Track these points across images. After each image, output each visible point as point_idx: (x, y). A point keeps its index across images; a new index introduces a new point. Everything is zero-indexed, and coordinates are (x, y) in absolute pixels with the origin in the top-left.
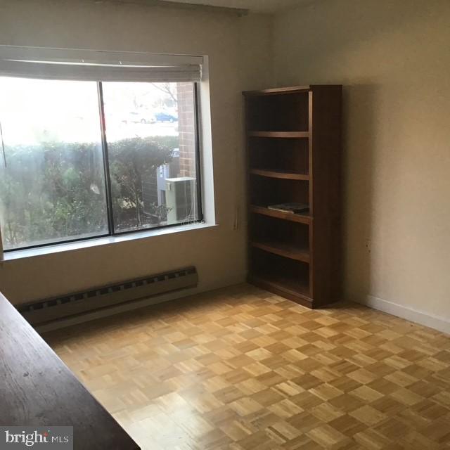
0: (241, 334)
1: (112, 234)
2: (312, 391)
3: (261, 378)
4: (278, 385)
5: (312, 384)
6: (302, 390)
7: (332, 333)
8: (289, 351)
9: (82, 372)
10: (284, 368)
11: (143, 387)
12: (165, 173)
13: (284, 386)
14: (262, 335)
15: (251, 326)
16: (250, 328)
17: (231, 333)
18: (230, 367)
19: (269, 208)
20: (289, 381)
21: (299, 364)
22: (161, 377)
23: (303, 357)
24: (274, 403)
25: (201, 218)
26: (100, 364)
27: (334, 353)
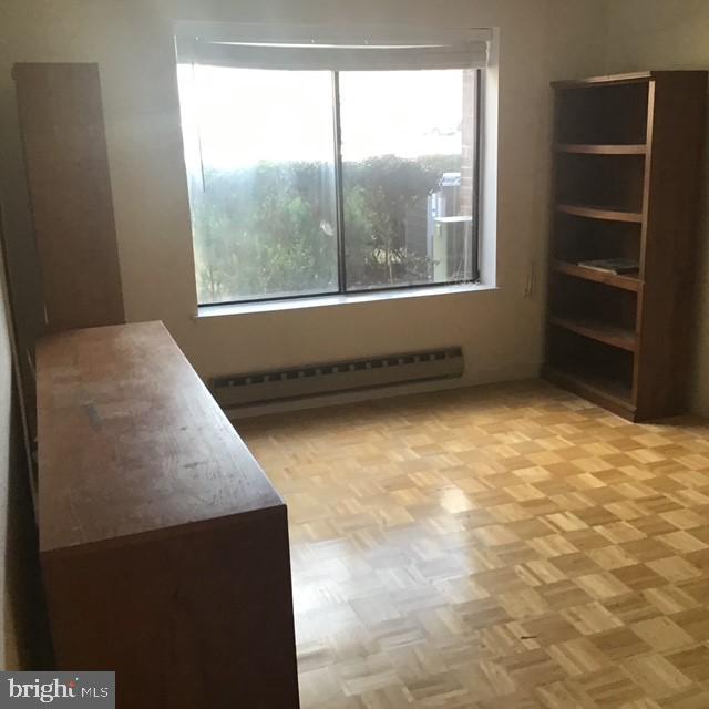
0: (513, 446)
1: (342, 292)
2: (599, 529)
3: (527, 504)
4: (549, 516)
5: (602, 520)
6: (585, 526)
7: (654, 458)
8: (581, 476)
9: (287, 469)
10: (566, 496)
11: (360, 495)
12: (439, 210)
13: (558, 518)
14: (544, 450)
15: (530, 437)
16: (528, 439)
17: (498, 443)
18: (485, 485)
19: (581, 265)
20: (567, 513)
21: (590, 493)
22: (387, 487)
23: (598, 484)
24: (538, 536)
25: (476, 277)
26: (310, 462)
27: (648, 485)
